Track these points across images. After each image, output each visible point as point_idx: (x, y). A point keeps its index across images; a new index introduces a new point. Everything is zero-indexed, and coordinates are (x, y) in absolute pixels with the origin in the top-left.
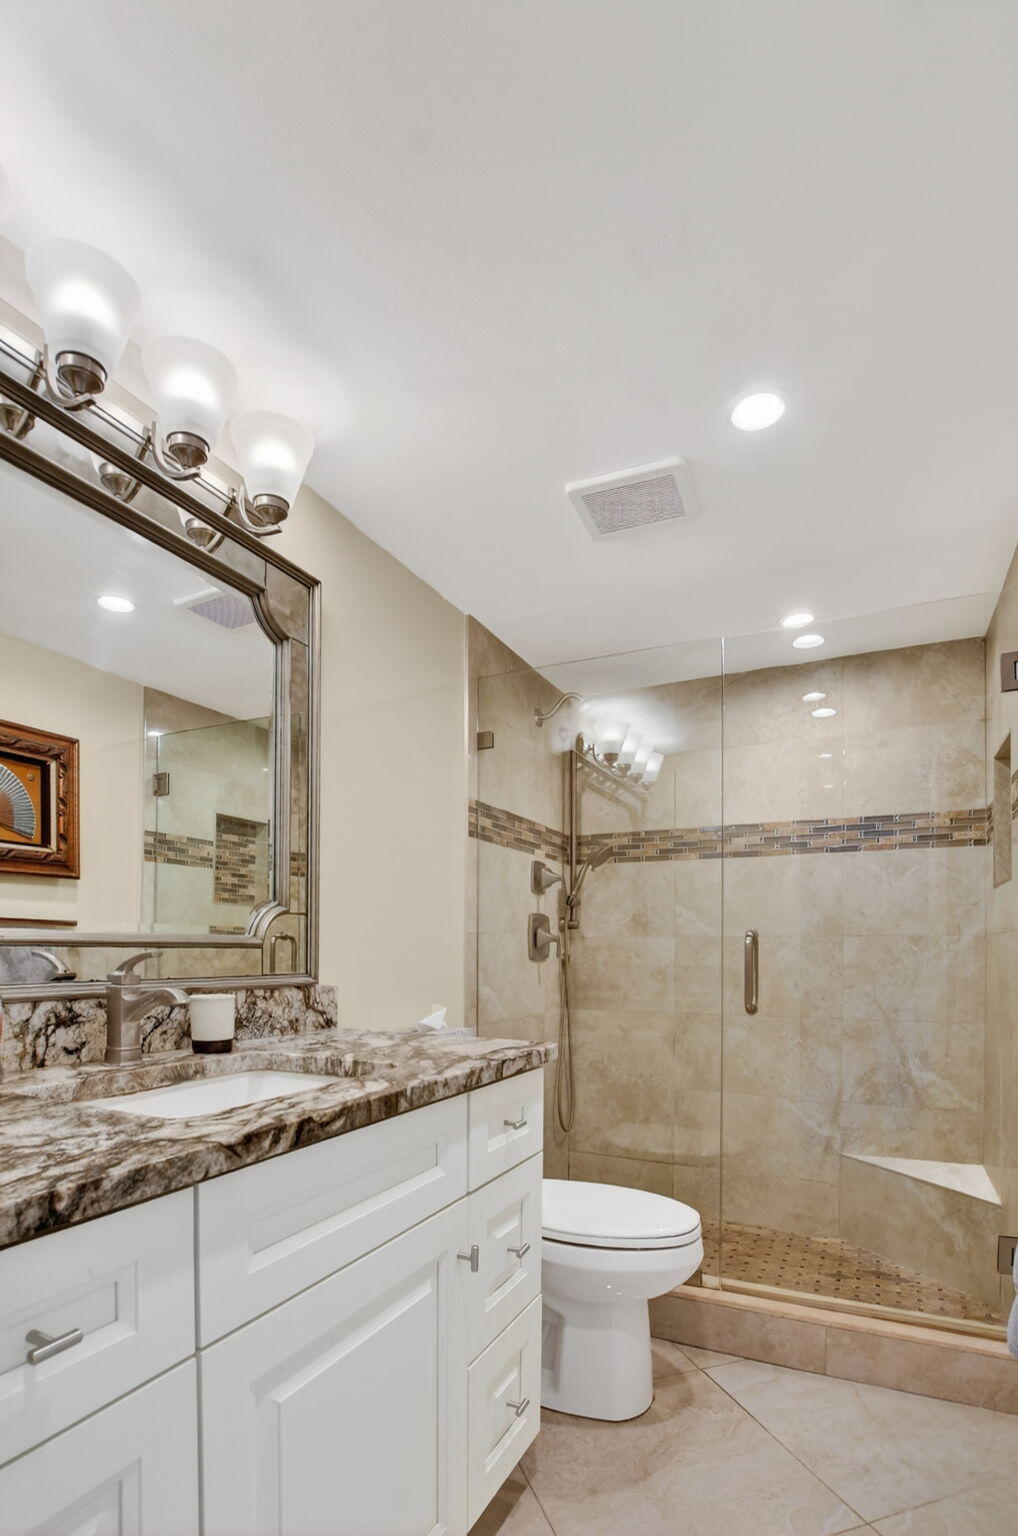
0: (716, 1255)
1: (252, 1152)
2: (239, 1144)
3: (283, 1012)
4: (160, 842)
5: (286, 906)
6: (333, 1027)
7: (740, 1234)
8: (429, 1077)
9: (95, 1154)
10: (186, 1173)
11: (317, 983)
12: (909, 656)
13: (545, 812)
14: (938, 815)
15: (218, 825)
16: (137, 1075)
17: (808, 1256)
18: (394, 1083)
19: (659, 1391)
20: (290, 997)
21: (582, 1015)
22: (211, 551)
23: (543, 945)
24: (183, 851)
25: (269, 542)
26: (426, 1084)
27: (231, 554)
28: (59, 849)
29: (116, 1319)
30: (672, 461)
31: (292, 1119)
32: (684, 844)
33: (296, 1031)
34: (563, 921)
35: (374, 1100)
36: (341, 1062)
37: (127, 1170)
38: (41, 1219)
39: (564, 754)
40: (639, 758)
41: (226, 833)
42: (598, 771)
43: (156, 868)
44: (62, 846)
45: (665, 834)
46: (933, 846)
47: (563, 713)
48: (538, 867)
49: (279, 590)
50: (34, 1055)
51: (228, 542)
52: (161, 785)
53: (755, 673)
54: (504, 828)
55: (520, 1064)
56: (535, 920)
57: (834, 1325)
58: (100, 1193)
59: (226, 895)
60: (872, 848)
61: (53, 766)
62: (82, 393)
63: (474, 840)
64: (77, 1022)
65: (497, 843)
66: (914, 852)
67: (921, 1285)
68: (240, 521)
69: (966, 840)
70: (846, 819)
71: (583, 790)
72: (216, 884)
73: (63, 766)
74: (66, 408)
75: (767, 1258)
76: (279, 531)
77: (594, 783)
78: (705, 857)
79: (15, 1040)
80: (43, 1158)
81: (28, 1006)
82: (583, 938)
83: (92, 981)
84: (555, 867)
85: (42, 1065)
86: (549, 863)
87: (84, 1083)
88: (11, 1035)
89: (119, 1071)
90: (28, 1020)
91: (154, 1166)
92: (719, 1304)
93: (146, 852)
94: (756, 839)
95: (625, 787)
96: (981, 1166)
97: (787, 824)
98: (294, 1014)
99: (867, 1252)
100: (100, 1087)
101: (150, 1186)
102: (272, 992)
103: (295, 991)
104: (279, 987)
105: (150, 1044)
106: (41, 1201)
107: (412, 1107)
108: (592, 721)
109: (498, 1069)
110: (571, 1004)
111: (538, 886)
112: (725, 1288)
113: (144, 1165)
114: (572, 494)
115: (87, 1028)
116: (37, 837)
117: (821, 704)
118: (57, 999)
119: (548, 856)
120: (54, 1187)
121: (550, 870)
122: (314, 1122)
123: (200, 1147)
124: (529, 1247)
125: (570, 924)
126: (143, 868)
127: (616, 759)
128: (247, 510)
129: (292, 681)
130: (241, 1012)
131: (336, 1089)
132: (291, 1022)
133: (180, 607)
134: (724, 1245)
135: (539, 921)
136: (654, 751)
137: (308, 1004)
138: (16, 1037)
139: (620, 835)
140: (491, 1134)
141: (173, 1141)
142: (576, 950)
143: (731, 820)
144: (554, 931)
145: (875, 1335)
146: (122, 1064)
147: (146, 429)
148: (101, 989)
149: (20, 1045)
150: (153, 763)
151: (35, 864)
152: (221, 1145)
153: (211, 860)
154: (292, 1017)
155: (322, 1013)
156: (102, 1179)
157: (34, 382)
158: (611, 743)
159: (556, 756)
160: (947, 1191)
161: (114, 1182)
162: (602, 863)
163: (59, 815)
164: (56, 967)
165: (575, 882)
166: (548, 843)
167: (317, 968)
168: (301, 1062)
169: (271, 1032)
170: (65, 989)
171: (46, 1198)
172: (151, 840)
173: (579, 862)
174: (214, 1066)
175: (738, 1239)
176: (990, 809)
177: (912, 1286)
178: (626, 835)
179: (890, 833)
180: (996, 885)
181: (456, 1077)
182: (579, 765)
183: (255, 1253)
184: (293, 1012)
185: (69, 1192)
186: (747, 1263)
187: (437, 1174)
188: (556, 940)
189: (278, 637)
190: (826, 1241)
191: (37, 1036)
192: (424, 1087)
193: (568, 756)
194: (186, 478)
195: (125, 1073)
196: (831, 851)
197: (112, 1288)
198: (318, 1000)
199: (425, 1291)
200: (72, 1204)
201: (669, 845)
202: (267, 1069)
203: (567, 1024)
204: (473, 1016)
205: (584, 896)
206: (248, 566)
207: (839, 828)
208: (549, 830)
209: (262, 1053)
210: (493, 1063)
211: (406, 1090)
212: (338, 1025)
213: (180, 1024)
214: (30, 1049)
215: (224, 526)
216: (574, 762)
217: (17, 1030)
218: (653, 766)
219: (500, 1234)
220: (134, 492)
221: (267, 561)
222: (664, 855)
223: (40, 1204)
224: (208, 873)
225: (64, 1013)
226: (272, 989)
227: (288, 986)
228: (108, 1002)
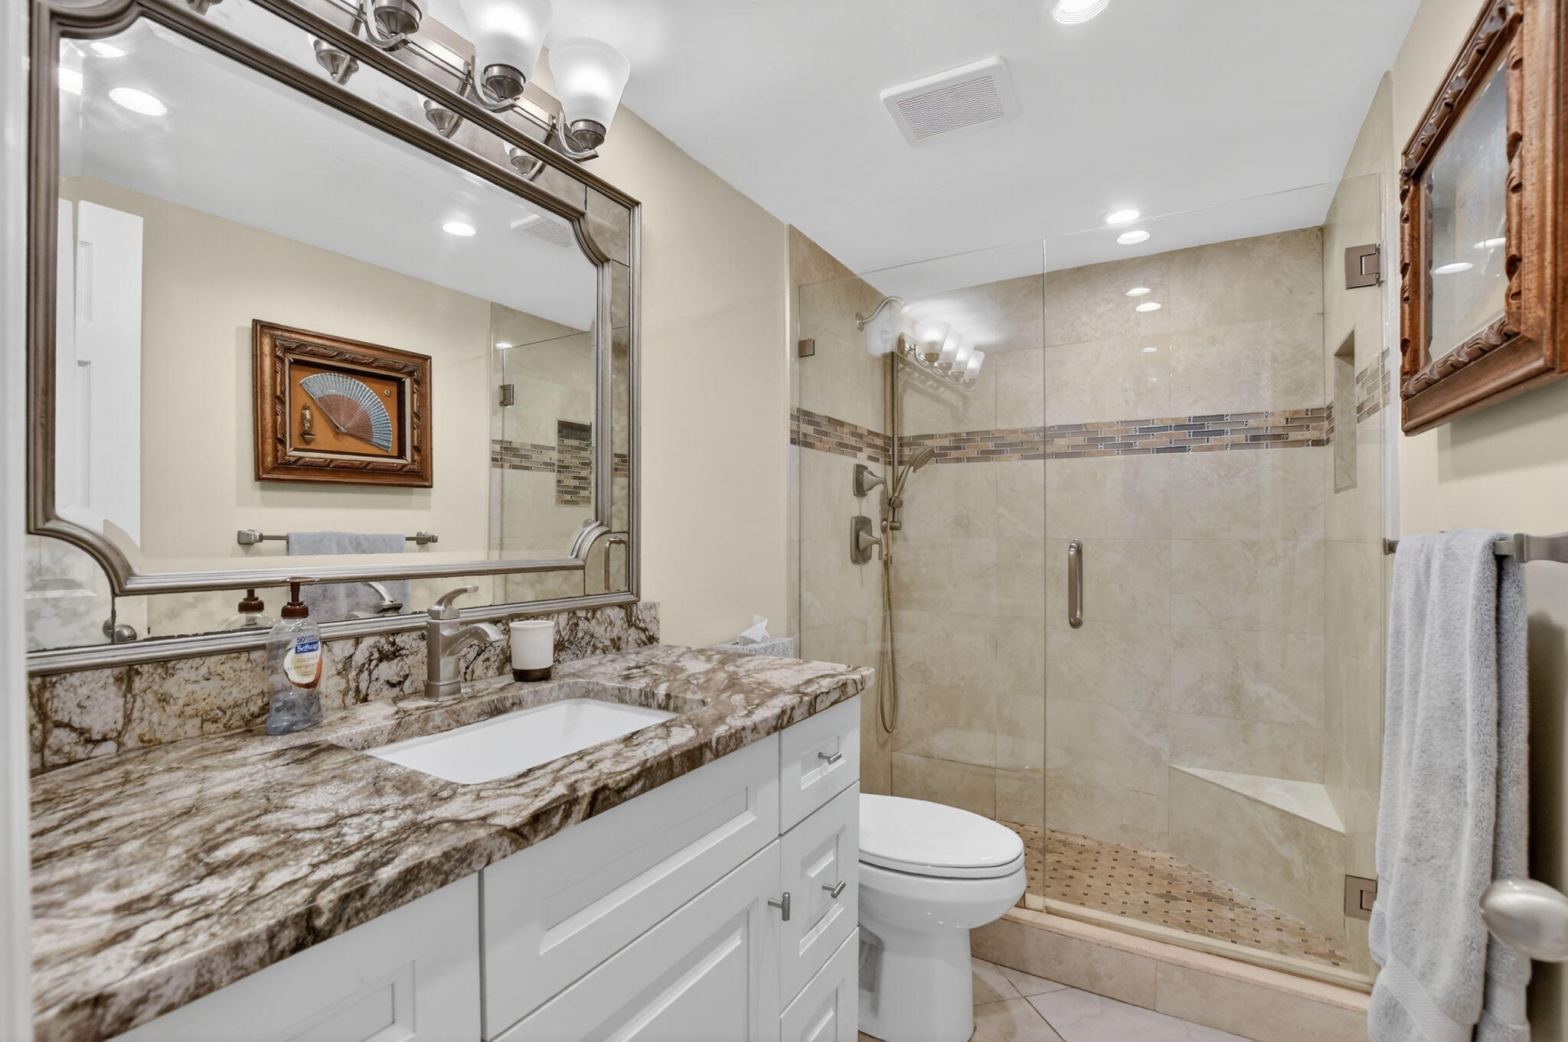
0: (1040, 867)
1: (541, 831)
2: (524, 825)
3: (606, 630)
4: (506, 449)
5: (607, 526)
6: (655, 643)
7: (1065, 843)
8: (736, 722)
9: (373, 843)
10: (464, 865)
11: (639, 601)
12: (1240, 249)
13: (866, 415)
14: (1273, 414)
15: (560, 431)
16: (454, 712)
17: (1135, 872)
18: (701, 730)
19: (980, 1021)
20: (612, 617)
21: (905, 616)
22: (532, 179)
23: (866, 549)
24: (526, 457)
25: (588, 166)
26: (733, 731)
27: (553, 182)
28: (413, 461)
29: (393, 1022)
30: (989, 61)
31: (586, 789)
32: (1005, 445)
33: (618, 649)
34: (885, 522)
35: (676, 756)
36: (654, 695)
37: (397, 870)
38: (297, 939)
39: (885, 356)
40: (961, 356)
41: (568, 438)
42: (921, 372)
43: (502, 475)
44: (416, 458)
45: (985, 435)
46: (1267, 448)
47: (885, 313)
48: (860, 469)
49: (599, 212)
50: (358, 690)
51: (549, 168)
52: (506, 396)
53: (1079, 270)
54: (826, 434)
55: (835, 696)
56: (857, 523)
57: (1163, 959)
58: (366, 901)
59: (568, 497)
60: (1202, 449)
61: (408, 382)
62: (396, 33)
63: (796, 447)
64: (401, 655)
65: (819, 449)
66: (1247, 453)
67: (1258, 912)
68: (560, 149)
69: (1303, 441)
70: (1173, 419)
71: (905, 391)
72: (558, 486)
73: (417, 382)
74: (384, 49)
75: (1093, 873)
76: (595, 156)
77: (916, 382)
78: (1026, 458)
79: (339, 677)
80: (320, 847)
81: (352, 642)
82: (905, 539)
83: (415, 613)
84: (877, 469)
85: (365, 700)
86: (872, 466)
87: (399, 724)
88: (335, 672)
89: (436, 707)
90: (351, 657)
91: (429, 863)
92: (1044, 929)
93: (494, 459)
94: (1080, 440)
95: (947, 386)
96: (1321, 786)
97: (1110, 425)
98: (616, 632)
99: (1197, 871)
100: (416, 727)
101: (424, 883)
102: (594, 614)
103: (617, 609)
104: (599, 607)
105: (473, 672)
106: (297, 920)
107: (717, 755)
108: (914, 322)
109: (811, 704)
110: (894, 605)
111: (860, 490)
112: (1049, 911)
113: (417, 861)
114: (887, 101)
115: (409, 660)
116: (393, 449)
117: (1146, 298)
118: (380, 634)
119: (870, 458)
120: (314, 900)
121: (871, 473)
122: (610, 789)
123: (482, 833)
124: (844, 885)
125: (892, 526)
126: (490, 473)
127: (937, 359)
128: (565, 135)
129: (612, 303)
130: (563, 634)
131: (641, 739)
132: (612, 640)
133: (517, 229)
134: (1048, 855)
135: (862, 524)
136: (975, 349)
137: (630, 622)
138: (339, 674)
139: (941, 436)
140: (806, 769)
141: (458, 823)
142: (898, 551)
143: (1055, 419)
144: (877, 533)
145: (1209, 973)
146: (440, 699)
147: (467, 64)
148: (421, 621)
149: (344, 681)
150: (500, 375)
151: (390, 475)
152: (505, 829)
153: (554, 464)
154: (614, 636)
155: (644, 630)
156: (369, 885)
157: (356, 28)
158: (932, 344)
159: (877, 358)
160: (1284, 813)
161: (382, 887)
162: (925, 463)
163: (413, 428)
164: (382, 598)
165: (898, 482)
166: (870, 446)
167: (638, 587)
168: (616, 692)
169: (593, 652)
170: (390, 622)
171: (303, 916)
172: (497, 448)
173: (901, 463)
174: (531, 698)
175: (1063, 849)
176: (1329, 408)
177: (1247, 913)
178: (947, 436)
179: (1220, 433)
180: (1337, 491)
181: (766, 720)
182: (901, 366)
183: (548, 930)
184: (616, 630)
185: (331, 905)
186: (1071, 877)
187: (747, 819)
188: (878, 542)
189: (599, 260)
190: (1153, 855)
191: (361, 671)
192: (730, 736)
193: (889, 358)
194: (505, 109)
195: (442, 711)
196: (1157, 452)
197: (390, 989)
198: (640, 617)
199: (735, 942)
200: (334, 917)
201: (991, 446)
202: (584, 697)
203: (889, 625)
204: (795, 625)
205: (906, 496)
206: (569, 191)
207: (1165, 428)
208: (870, 433)
209: (580, 680)
210: (806, 698)
211: (711, 742)
212: (661, 641)
213: (502, 650)
214: (353, 685)
215: (544, 154)
216: (895, 362)
217: (340, 666)
218: (974, 364)
219: (814, 873)
220: (457, 125)
221: (587, 185)
222: (986, 455)
223: (296, 924)
224: (550, 478)
225: (387, 647)
226: (594, 610)
227: (611, 605)
228: (429, 634)
